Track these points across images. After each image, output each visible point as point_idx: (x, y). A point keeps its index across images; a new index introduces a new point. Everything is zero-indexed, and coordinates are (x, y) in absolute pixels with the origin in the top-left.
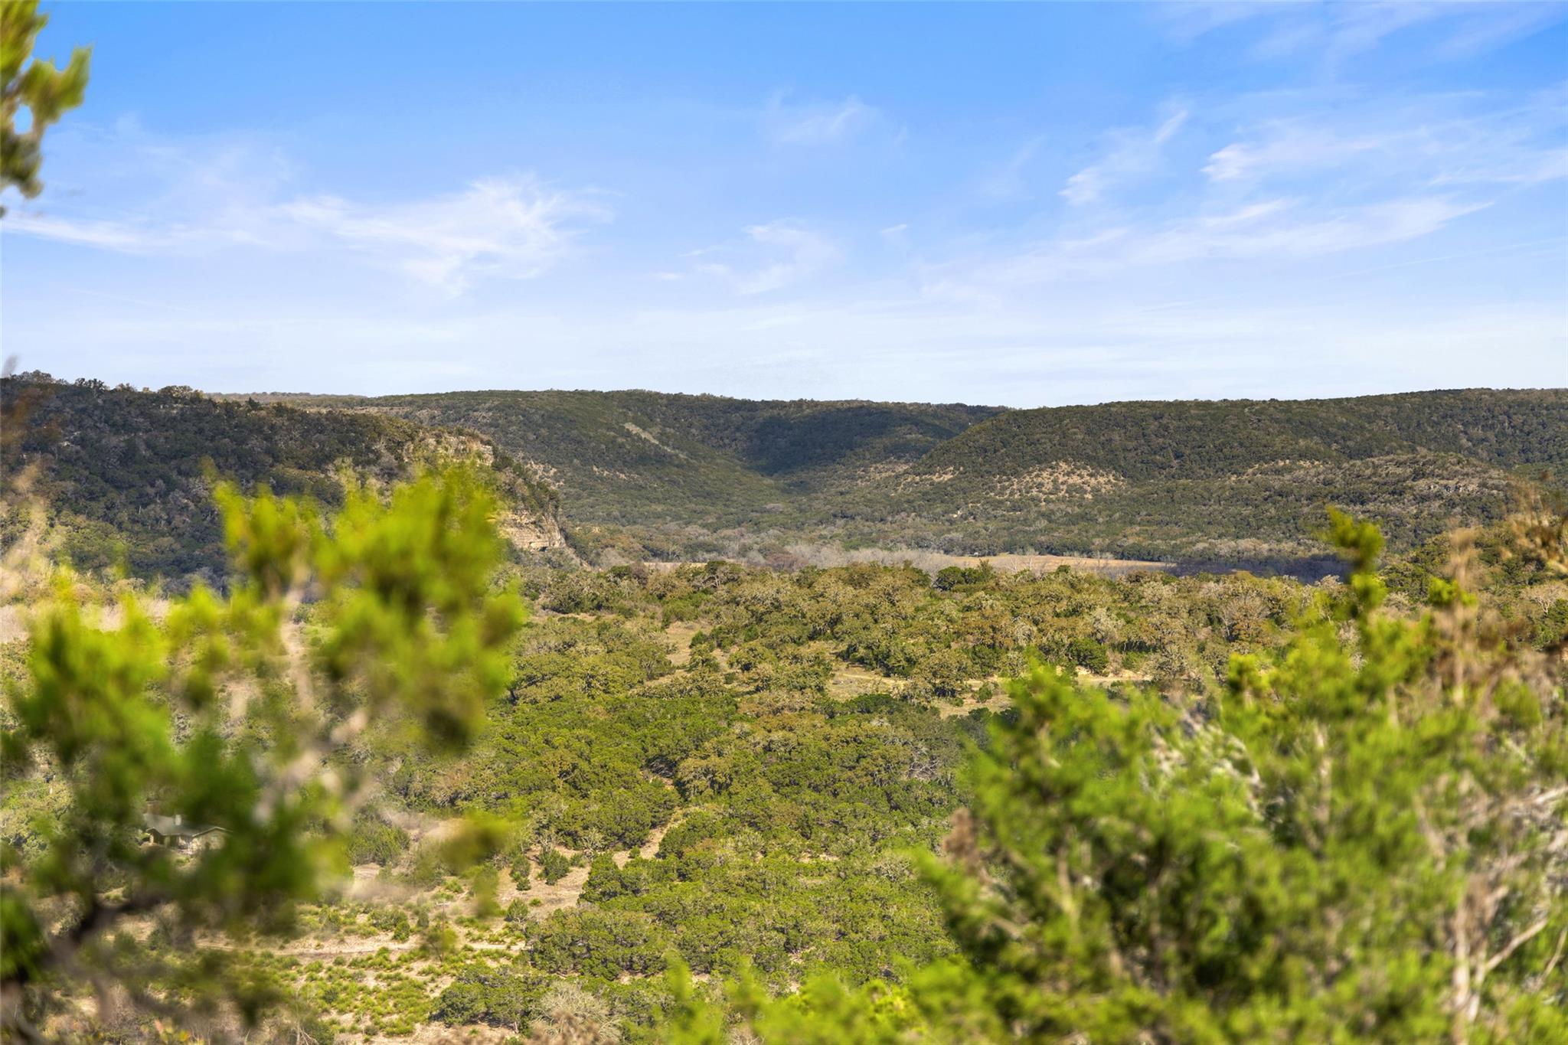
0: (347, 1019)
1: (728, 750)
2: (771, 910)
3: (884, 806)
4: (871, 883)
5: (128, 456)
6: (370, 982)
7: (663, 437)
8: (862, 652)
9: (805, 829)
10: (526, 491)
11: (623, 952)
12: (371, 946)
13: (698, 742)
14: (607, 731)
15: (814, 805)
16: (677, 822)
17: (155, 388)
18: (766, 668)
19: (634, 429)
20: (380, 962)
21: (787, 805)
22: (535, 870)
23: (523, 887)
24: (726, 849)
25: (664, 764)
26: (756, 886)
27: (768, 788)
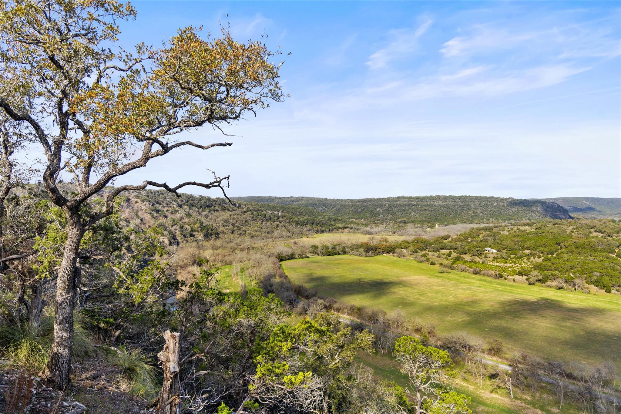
0: (505, 274)
1: (568, 243)
2: (569, 264)
3: (593, 251)
4: (587, 261)
5: (503, 206)
6: (510, 269)
7: (590, 203)
8: (598, 230)
9: (579, 253)
10: (562, 210)
11: (545, 268)
12: (511, 265)
13: (564, 241)
14: (551, 239)
15: (581, 250)
16: (559, 252)
17: (508, 198)
18: (580, 232)
19: (585, 202)
20: (512, 267)
21: (577, 250)
22: (537, 257)
23: (534, 259)
24: (566, 256)
25: (559, 244)
26: (568, 260)
27: (574, 248)
